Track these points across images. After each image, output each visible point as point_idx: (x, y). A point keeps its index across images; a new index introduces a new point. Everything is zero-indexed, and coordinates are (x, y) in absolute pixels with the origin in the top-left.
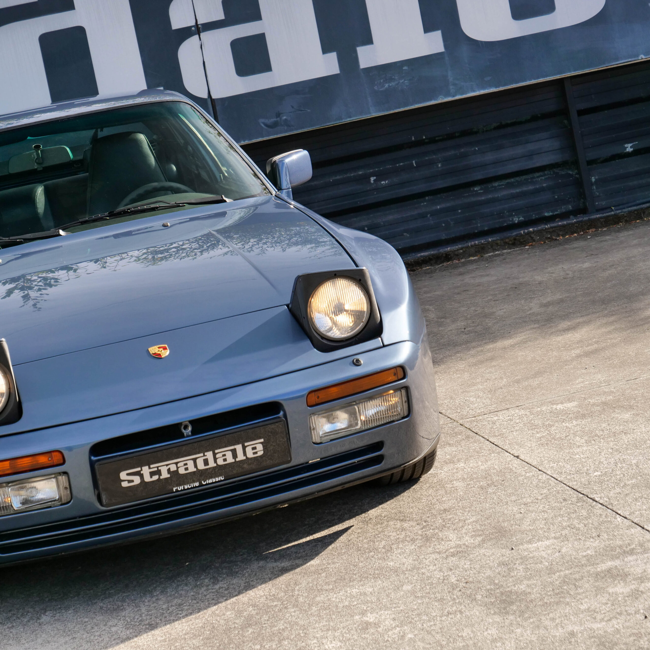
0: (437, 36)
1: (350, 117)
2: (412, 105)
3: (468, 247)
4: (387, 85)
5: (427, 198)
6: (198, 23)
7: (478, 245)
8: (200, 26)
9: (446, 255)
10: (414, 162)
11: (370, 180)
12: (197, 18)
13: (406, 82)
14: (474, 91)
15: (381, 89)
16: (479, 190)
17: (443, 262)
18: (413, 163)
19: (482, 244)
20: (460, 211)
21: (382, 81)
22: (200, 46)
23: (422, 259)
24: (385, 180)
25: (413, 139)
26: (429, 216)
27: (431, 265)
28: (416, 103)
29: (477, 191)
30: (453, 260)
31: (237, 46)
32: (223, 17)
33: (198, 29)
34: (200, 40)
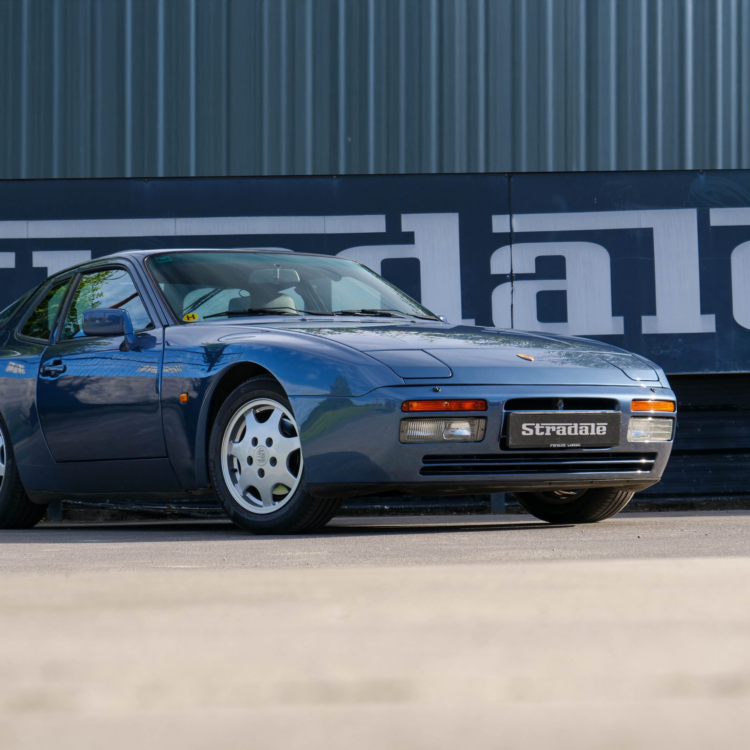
0: (711, 318)
2: (681, 371)
3: (711, 501)
4: (662, 352)
5: (684, 456)
6: (513, 273)
7: (720, 501)
8: (514, 275)
9: (691, 504)
12: (513, 268)
13: (679, 351)
14: (736, 370)
15: (656, 354)
16: (730, 458)
17: (688, 510)
19: (724, 501)
20: (710, 472)
21: (658, 347)
22: (511, 291)
23: (670, 503)
26: (683, 471)
29: (728, 458)
31: (542, 297)
32: (534, 271)
33: (512, 278)
34: (512, 286)
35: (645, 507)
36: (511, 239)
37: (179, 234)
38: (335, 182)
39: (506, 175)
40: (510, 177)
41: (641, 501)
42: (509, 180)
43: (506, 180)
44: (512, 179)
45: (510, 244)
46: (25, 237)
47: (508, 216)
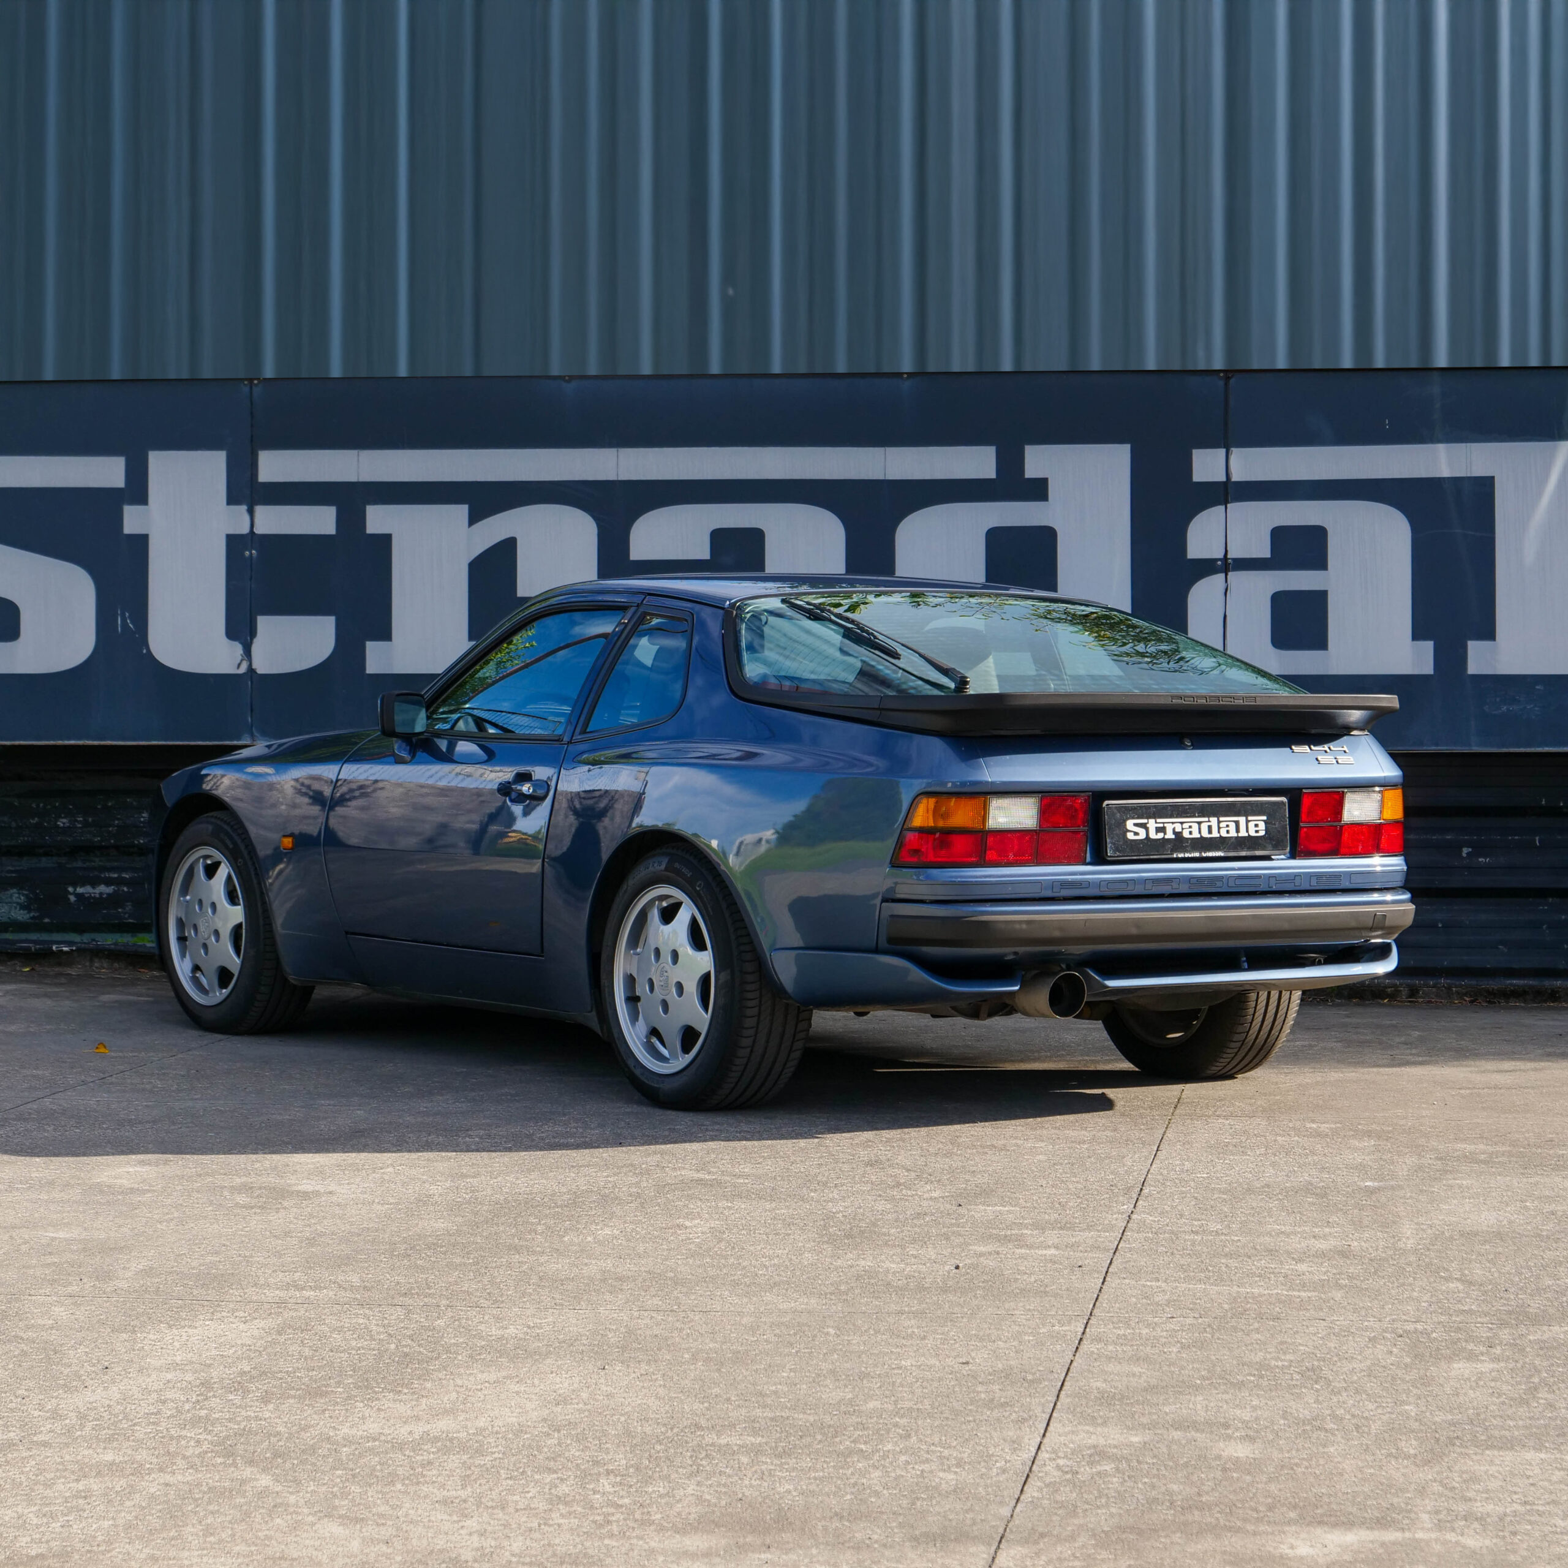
1: (1437, 745)
2: (1539, 746)
4: (1505, 708)
5: (1550, 900)
6: (1229, 556)
8: (1229, 561)
9: (1553, 990)
10: (1537, 838)
11: (1461, 851)
12: (1228, 549)
13: (1536, 708)
15: (1494, 712)
17: (1545, 1001)
18: (1535, 840)
22: (1224, 591)
23: (1513, 988)
24: (1485, 857)
25: (1543, 803)
26: (1545, 927)
27: (1525, 1001)
28: (1547, 746)
30: (1561, 1002)
31: (1281, 602)
32: (1268, 555)
33: (1226, 565)
34: (1226, 581)
35: (1466, 994)
36: (1226, 494)
37: (623, 477)
38: (906, 385)
39: (1222, 375)
40: (1227, 379)
41: (1457, 983)
42: (1226, 384)
43: (1221, 383)
44: (1232, 381)
45: (1225, 503)
46: (353, 479)
47: (1223, 451)
